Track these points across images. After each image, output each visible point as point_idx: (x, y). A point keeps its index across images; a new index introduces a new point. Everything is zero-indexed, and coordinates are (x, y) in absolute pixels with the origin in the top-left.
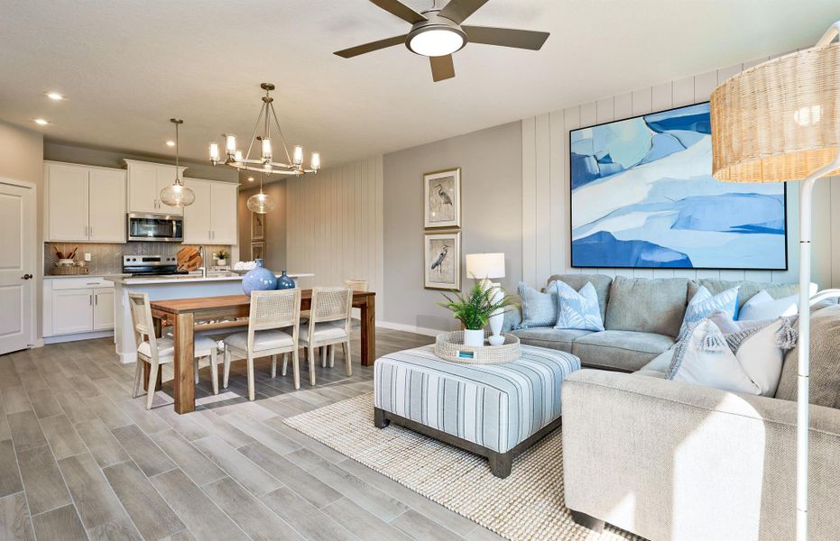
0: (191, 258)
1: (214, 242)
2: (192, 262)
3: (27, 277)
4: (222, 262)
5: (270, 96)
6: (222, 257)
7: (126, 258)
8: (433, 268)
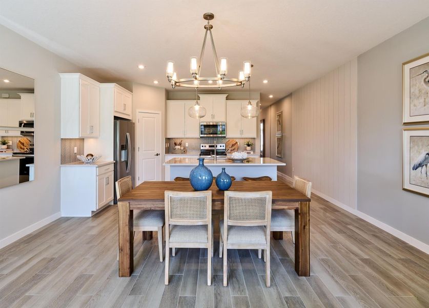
0: (233, 145)
1: (243, 136)
2: (233, 148)
3: (157, 155)
4: (249, 148)
5: (210, 24)
6: (248, 145)
7: (202, 145)
8: (415, 168)
